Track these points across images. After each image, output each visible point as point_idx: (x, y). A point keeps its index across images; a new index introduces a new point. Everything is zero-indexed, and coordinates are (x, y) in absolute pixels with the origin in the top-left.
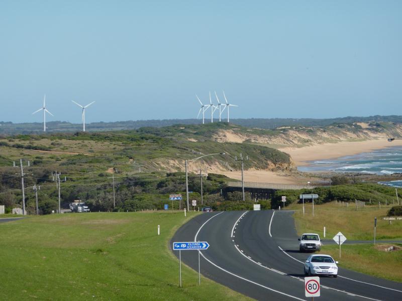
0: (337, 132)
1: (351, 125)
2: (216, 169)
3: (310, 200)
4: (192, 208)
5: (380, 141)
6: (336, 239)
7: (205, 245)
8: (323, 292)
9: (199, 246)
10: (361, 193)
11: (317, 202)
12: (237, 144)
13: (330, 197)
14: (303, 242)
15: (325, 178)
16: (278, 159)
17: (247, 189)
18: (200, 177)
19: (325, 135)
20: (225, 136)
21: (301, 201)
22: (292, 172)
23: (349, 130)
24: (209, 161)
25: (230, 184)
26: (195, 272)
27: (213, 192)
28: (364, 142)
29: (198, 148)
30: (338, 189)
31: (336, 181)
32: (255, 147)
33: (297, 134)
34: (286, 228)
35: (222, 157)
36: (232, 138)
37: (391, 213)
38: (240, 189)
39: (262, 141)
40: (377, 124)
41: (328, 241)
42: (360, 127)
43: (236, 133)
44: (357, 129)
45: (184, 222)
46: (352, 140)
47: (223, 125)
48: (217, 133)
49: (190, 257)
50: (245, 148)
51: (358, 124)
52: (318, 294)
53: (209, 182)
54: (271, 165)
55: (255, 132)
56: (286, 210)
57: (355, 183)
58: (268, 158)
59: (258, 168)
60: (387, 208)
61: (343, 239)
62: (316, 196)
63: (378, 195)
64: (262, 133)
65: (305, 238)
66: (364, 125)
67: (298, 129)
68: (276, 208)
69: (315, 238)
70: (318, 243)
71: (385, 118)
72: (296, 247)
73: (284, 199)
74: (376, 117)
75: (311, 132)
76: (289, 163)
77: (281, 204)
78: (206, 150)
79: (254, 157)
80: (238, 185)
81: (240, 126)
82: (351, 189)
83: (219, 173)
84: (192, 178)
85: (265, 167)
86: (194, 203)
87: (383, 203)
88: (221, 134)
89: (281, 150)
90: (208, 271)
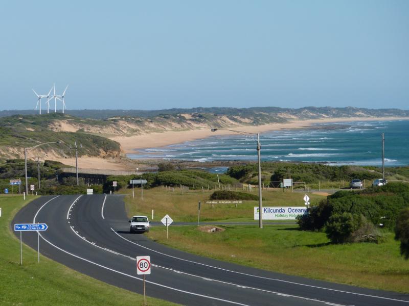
0: (163, 123)
1: (176, 116)
2: (52, 156)
3: (139, 185)
4: (30, 192)
5: (203, 130)
6: (163, 221)
7: (44, 227)
8: (153, 269)
9: (38, 227)
10: (186, 179)
11: (146, 187)
12: (71, 133)
13: (157, 183)
14: (134, 224)
15: (152, 165)
16: (109, 147)
17: (80, 175)
18: (37, 163)
19: (152, 125)
20: (60, 126)
21: (131, 186)
22: (121, 159)
23: (174, 121)
24: (45, 148)
25: (65, 170)
26: (34, 251)
27: (49, 177)
28: (187, 132)
29: (35, 137)
30: (165, 175)
31: (162, 168)
32: (88, 136)
33: (126, 124)
34: (117, 211)
35: (57, 146)
36: (66, 127)
37: (214, 197)
38: (74, 175)
39: (94, 130)
40: (200, 115)
41: (156, 223)
42: (184, 118)
43: (70, 123)
44: (182, 120)
45: (24, 205)
46: (176, 130)
47: (58, 116)
48: (53, 124)
49: (30, 238)
50: (79, 137)
51: (182, 115)
52: (149, 272)
53: (45, 168)
54: (103, 153)
55: (88, 122)
56: (117, 194)
57: (180, 169)
58: (100, 146)
59: (90, 155)
60: (209, 192)
61: (170, 221)
62: (144, 182)
63: (201, 180)
64: (94, 123)
65: (135, 220)
66: (187, 116)
67: (127, 120)
68: (108, 192)
69: (144, 220)
70: (147, 225)
71: (207, 110)
72: (127, 228)
73: (115, 184)
74: (199, 109)
75: (139, 123)
76: (119, 151)
77: (113, 189)
78: (42, 139)
79: (87, 145)
80: (73, 171)
81: (75, 117)
82: (176, 175)
83: (55, 159)
84: (30, 164)
85: (97, 154)
86: (33, 187)
87: (206, 188)
88: (56, 124)
89: (112, 139)
90: (47, 251)
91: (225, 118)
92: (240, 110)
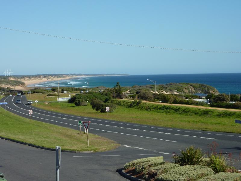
0: (36, 78)
1: (38, 76)
2: (9, 86)
3: (30, 93)
4: (3, 95)
5: (45, 80)
6: (36, 101)
7: (7, 103)
8: (33, 113)
9: (5, 103)
10: (41, 91)
11: (31, 93)
12: (13, 81)
13: (34, 92)
14: (28, 102)
15: (33, 88)
16: (22, 84)
17: (16, 91)
18: (5, 88)
19: (33, 78)
20: (10, 79)
21: (28, 93)
22: (26, 87)
23: (38, 77)
24: (7, 84)
25: (12, 90)
26: (4, 109)
27: (8, 91)
28: (41, 80)
29: (4, 82)
30: (36, 90)
31: (35, 89)
32: (17, 81)
33: (27, 78)
34: (24, 99)
35: (10, 84)
36: (12, 79)
37: (48, 95)
38: (14, 91)
39: (19, 80)
40: (44, 76)
41: (34, 102)
43: (13, 78)
44: (40, 77)
45: (2, 98)
46: (39, 79)
47: (10, 76)
49: (3, 106)
50: (15, 81)
52: (32, 114)
53: (7, 89)
54: (21, 85)
55: (17, 78)
56: (24, 95)
57: (40, 89)
58: (20, 84)
59: (18, 86)
60: (47, 94)
61: (37, 101)
62: (31, 92)
63: (45, 91)
64: (19, 78)
65: (29, 101)
66: (41, 76)
67: (27, 77)
68: (22, 95)
69: (31, 101)
70: (32, 102)
71: (46, 75)
72: (27, 103)
73: (24, 93)
74: (44, 74)
75: (30, 78)
76: (25, 85)
77: (23, 94)
78: (6, 82)
79: (17, 83)
80: (13, 90)
81: (14, 77)
82: (39, 90)
83: (9, 87)
84: (3, 88)
85: (20, 86)
86: (4, 94)
87: (46, 93)
89: (23, 82)
90: (7, 109)
91: (50, 77)
92: (54, 75)
